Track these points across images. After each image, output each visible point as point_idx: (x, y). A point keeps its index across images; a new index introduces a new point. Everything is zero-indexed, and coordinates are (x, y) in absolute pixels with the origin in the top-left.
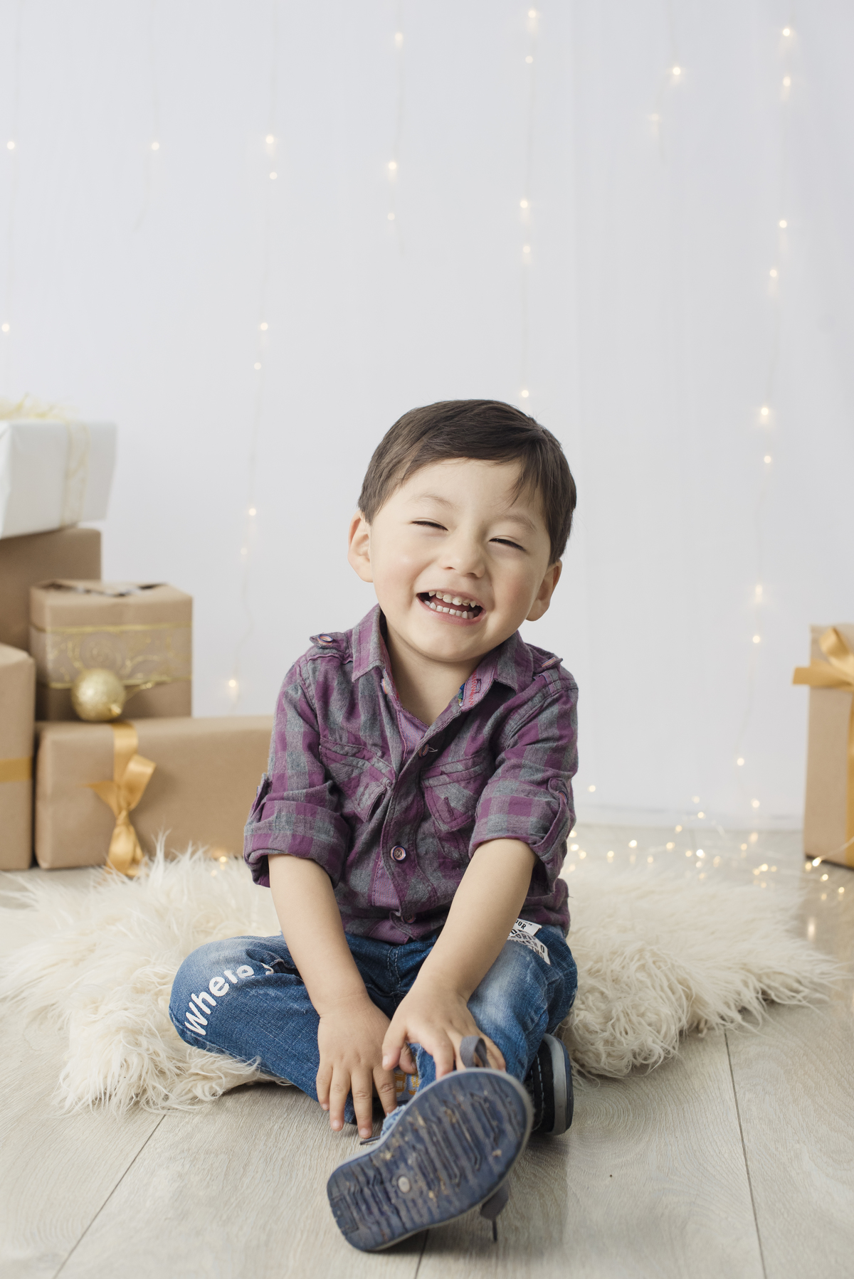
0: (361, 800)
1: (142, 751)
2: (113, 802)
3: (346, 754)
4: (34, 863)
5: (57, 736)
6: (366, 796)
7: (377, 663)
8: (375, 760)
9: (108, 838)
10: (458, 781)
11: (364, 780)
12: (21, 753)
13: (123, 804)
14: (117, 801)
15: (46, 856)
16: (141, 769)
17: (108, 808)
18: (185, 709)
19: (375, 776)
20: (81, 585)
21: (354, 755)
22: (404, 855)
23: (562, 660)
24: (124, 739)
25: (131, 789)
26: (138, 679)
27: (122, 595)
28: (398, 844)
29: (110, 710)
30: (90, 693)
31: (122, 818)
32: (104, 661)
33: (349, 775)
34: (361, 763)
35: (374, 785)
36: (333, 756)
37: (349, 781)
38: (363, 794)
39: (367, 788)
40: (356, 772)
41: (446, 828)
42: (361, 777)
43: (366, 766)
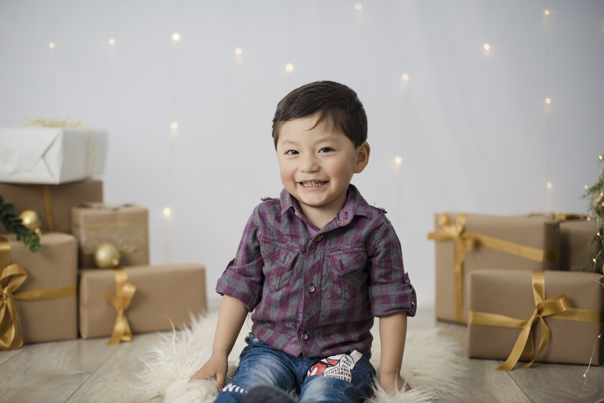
0: (284, 260)
1: (130, 281)
2: (116, 305)
3: (274, 240)
4: (79, 336)
5: (89, 276)
6: (288, 258)
7: (291, 205)
9: (114, 322)
10: (347, 253)
12: (72, 284)
13: (122, 307)
14: (119, 305)
15: (85, 333)
16: (129, 290)
17: (114, 308)
18: (145, 261)
19: (290, 249)
20: (96, 205)
21: (277, 241)
22: (314, 290)
24: (120, 276)
25: (125, 299)
26: (125, 248)
29: (113, 263)
30: (104, 254)
31: (121, 312)
32: (109, 241)
33: (274, 249)
34: (280, 244)
35: (291, 253)
36: (268, 241)
37: (274, 253)
38: (285, 258)
39: (287, 255)
40: (278, 249)
41: (338, 273)
42: (282, 251)
43: (284, 245)
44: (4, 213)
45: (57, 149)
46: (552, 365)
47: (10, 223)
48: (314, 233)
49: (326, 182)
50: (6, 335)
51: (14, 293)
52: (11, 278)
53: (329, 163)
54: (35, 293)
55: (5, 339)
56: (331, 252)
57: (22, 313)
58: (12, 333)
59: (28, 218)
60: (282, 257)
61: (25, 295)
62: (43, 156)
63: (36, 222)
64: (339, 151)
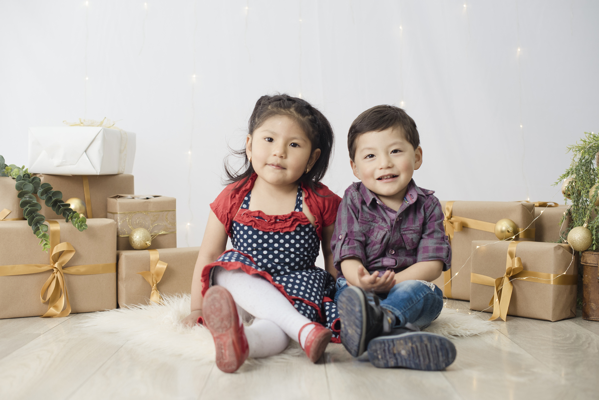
0: (376, 237)
1: (162, 259)
2: (150, 281)
3: (369, 221)
4: (118, 307)
5: (125, 254)
6: (379, 235)
8: (380, 223)
9: (149, 296)
10: (416, 233)
11: (376, 230)
12: (113, 261)
13: (155, 281)
14: (152, 280)
15: (123, 303)
16: (162, 266)
17: (148, 283)
18: (174, 245)
19: (381, 228)
20: (129, 196)
21: (372, 221)
22: (394, 252)
23: (434, 192)
24: (154, 255)
25: (158, 275)
26: (156, 231)
27: (147, 198)
28: (392, 249)
29: (146, 244)
30: (138, 237)
31: (154, 287)
32: (141, 226)
33: (370, 228)
34: (374, 224)
35: (381, 231)
36: (365, 222)
37: (370, 230)
38: (377, 235)
39: (378, 233)
40: (372, 227)
41: (410, 248)
42: (375, 229)
43: (377, 225)
44: (54, 199)
45: (98, 144)
46: (518, 318)
47: (59, 207)
48: (393, 216)
49: (394, 176)
50: (58, 303)
51: (63, 268)
52: (60, 254)
53: (399, 161)
54: (80, 268)
55: (56, 307)
56: (404, 231)
57: (69, 285)
58: (62, 302)
59: (74, 204)
60: (375, 234)
61: (72, 270)
62: (86, 151)
63: (80, 209)
64: (405, 152)
